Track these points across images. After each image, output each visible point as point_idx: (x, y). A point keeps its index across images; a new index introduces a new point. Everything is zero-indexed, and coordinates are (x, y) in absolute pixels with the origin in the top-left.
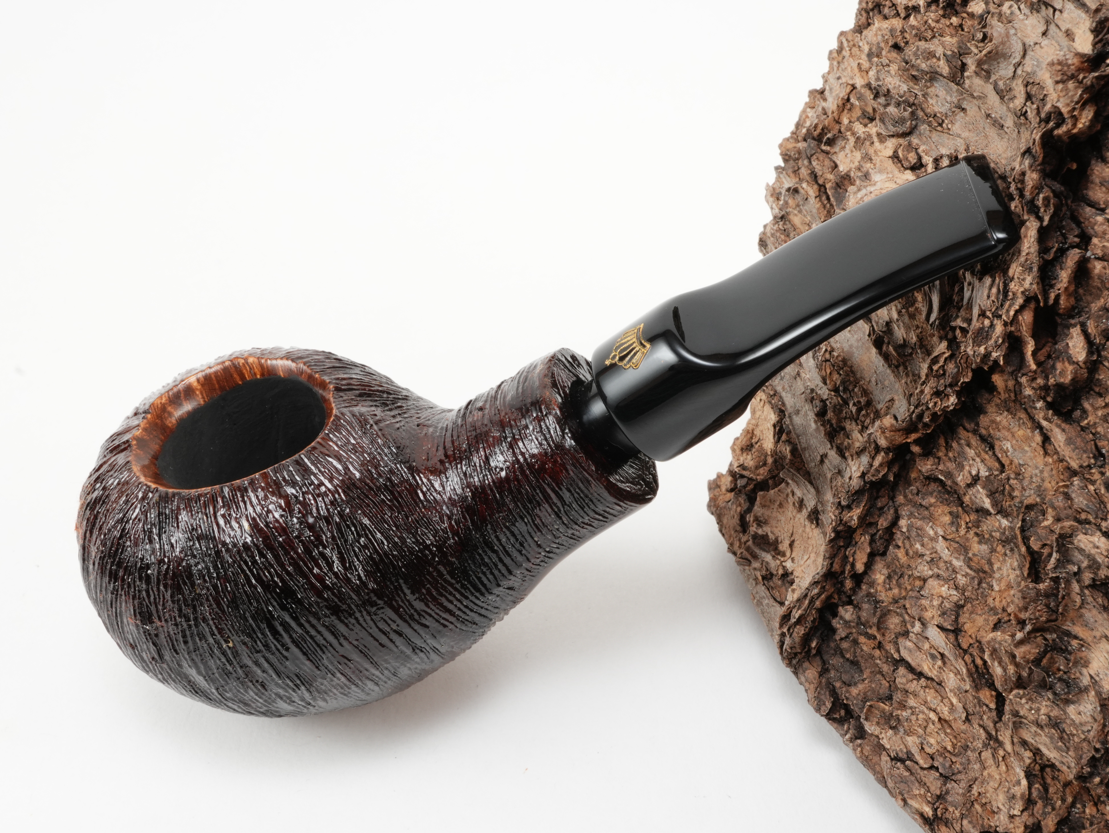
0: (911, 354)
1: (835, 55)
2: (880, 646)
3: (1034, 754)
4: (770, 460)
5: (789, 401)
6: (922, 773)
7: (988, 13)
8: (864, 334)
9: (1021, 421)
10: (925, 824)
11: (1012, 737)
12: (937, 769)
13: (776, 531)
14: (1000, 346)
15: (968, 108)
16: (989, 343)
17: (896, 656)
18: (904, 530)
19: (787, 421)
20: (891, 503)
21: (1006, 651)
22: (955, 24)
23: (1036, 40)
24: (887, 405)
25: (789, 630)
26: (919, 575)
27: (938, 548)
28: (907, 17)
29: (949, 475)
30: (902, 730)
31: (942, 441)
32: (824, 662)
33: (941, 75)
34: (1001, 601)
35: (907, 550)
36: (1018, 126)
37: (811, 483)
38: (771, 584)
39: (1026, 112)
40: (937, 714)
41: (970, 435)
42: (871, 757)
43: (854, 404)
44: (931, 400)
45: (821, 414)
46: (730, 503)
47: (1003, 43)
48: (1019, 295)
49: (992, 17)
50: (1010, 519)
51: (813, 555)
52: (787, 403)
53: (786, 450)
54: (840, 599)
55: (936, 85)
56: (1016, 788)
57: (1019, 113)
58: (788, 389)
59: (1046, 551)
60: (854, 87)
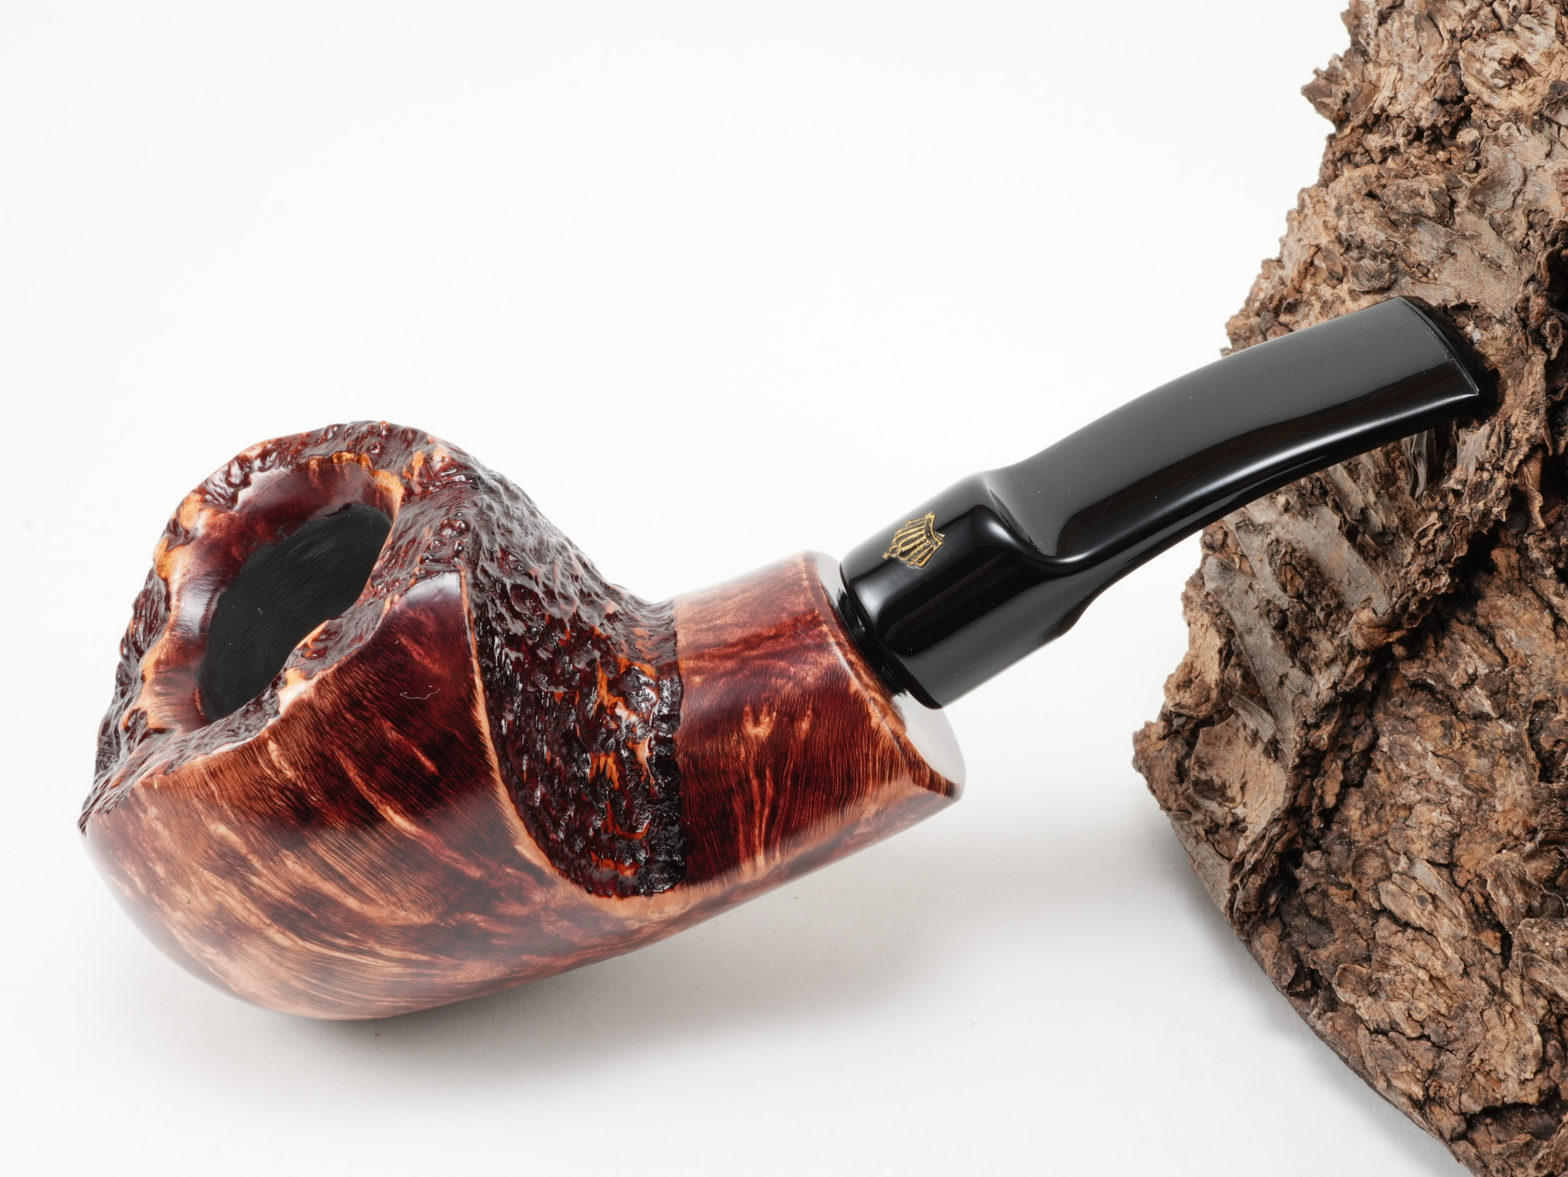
0: (1393, 541)
1: (1296, 215)
2: (1355, 897)
3: (1549, 1002)
4: (1214, 694)
5: (1239, 619)
6: (1409, 1045)
7: (1482, 138)
8: (1333, 527)
9: (1528, 602)
10: (1414, 1108)
11: (1521, 985)
12: (1428, 1038)
13: (1224, 774)
14: (1501, 499)
15: (1458, 252)
16: (1489, 497)
17: (1376, 906)
18: (1385, 749)
19: (1238, 641)
20: (1368, 722)
21: (1513, 876)
22: (1442, 160)
23: (1538, 163)
24: (1363, 605)
25: (1241, 881)
26: (1403, 802)
27: (1428, 766)
28: (1384, 160)
29: (1440, 678)
30: (1383, 995)
31: (1431, 642)
32: (1284, 925)
33: (1427, 217)
34: (1505, 824)
35: (1389, 774)
36: (1518, 262)
37: (1268, 711)
38: (1217, 837)
39: (1529, 242)
40: (1428, 971)
41: (1465, 627)
42: (1344, 1033)
43: (1322, 609)
44: (1419, 579)
45: (1280, 627)
46: (1163, 751)
47: (1500, 168)
48: (1524, 443)
49: (1487, 141)
50: (1516, 723)
51: (1270, 797)
52: (1236, 621)
53: (1236, 675)
54: (1304, 844)
55: (1419, 229)
56: (1528, 1047)
57: (1520, 246)
58: (1238, 606)
59: (1558, 750)
60: (1318, 248)
